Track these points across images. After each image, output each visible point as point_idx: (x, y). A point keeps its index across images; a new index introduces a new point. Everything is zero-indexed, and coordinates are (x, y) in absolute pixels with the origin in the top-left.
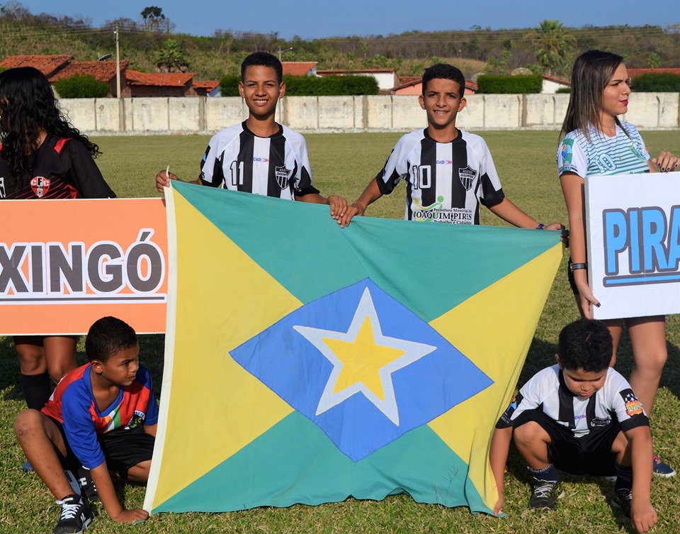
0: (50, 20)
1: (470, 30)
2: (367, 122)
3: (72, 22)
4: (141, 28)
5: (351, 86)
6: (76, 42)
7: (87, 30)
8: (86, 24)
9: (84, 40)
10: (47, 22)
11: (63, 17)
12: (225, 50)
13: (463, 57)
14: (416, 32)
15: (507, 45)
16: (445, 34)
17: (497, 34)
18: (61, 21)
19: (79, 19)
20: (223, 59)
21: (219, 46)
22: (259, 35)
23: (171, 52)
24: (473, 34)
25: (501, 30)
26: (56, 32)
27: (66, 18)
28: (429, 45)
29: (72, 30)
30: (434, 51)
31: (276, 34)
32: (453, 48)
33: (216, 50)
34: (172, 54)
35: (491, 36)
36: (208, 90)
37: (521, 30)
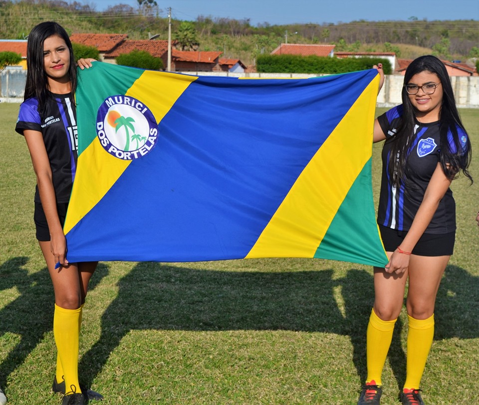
0: (62, 4)
1: (409, 21)
2: (389, 98)
3: (80, 6)
4: (137, 13)
5: (370, 66)
6: (84, 23)
7: (92, 13)
8: (92, 8)
9: (90, 21)
10: (59, 6)
11: (72, 2)
12: (206, 32)
13: (405, 43)
14: (363, 21)
15: (445, 34)
16: (388, 23)
17: (433, 24)
18: (71, 5)
19: (86, 4)
20: (205, 40)
21: (201, 29)
22: (234, 20)
23: (185, 33)
24: (412, 25)
25: (436, 21)
26: (67, 14)
27: (75, 3)
28: (376, 33)
29: (81, 13)
30: (380, 38)
31: (248, 20)
32: (397, 35)
33: (199, 32)
34: (186, 35)
35: (428, 26)
36: (230, 66)
37: (453, 22)
